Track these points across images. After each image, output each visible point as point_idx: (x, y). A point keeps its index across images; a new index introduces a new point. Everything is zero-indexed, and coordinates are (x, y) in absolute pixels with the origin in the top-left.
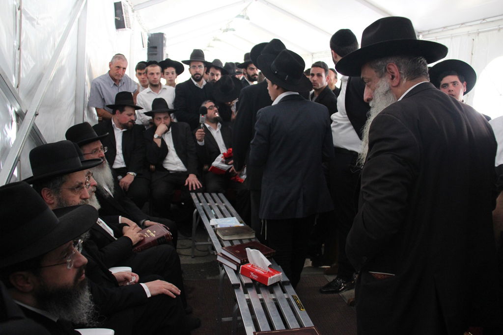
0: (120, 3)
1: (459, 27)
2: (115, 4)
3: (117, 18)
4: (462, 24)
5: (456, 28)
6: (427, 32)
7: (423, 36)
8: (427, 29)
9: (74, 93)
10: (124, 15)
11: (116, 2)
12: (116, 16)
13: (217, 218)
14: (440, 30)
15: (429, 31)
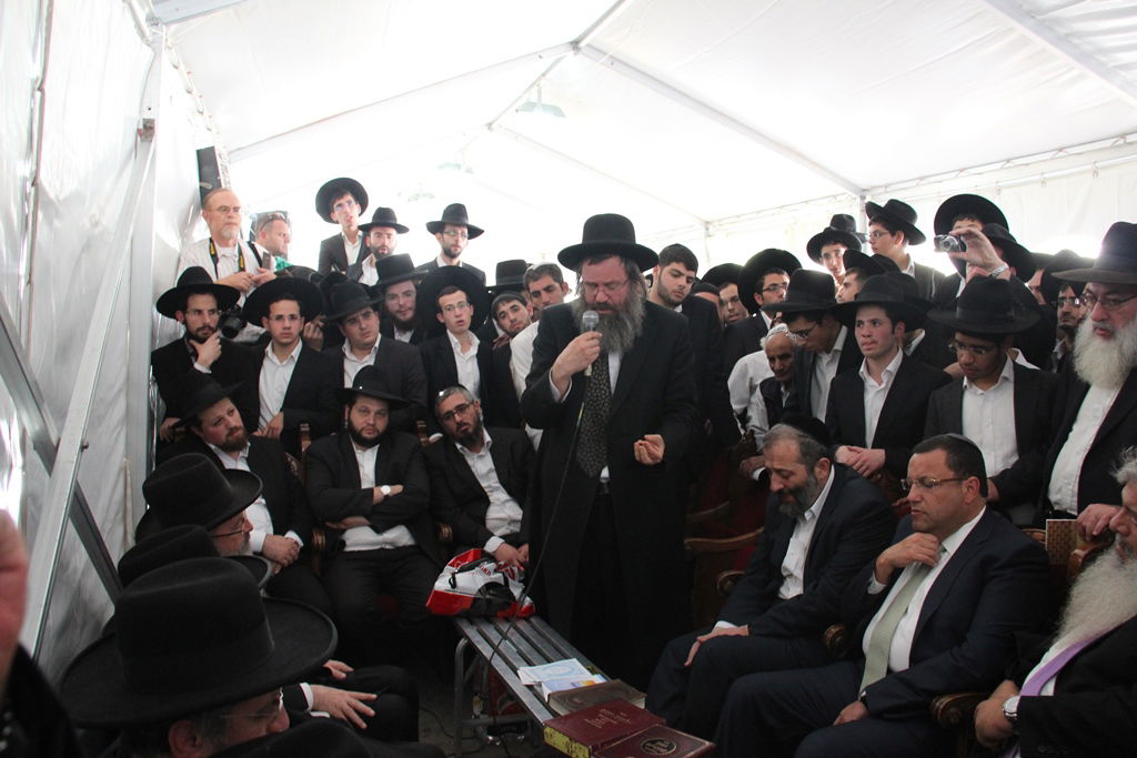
0: (212, 149)
1: (956, 177)
2: (199, 153)
3: (204, 185)
4: (961, 170)
5: (947, 180)
6: (883, 189)
7: (873, 196)
8: (883, 183)
9: (124, 369)
10: (222, 177)
11: (199, 148)
12: (201, 180)
13: (530, 664)
14: (914, 183)
15: (886, 187)
